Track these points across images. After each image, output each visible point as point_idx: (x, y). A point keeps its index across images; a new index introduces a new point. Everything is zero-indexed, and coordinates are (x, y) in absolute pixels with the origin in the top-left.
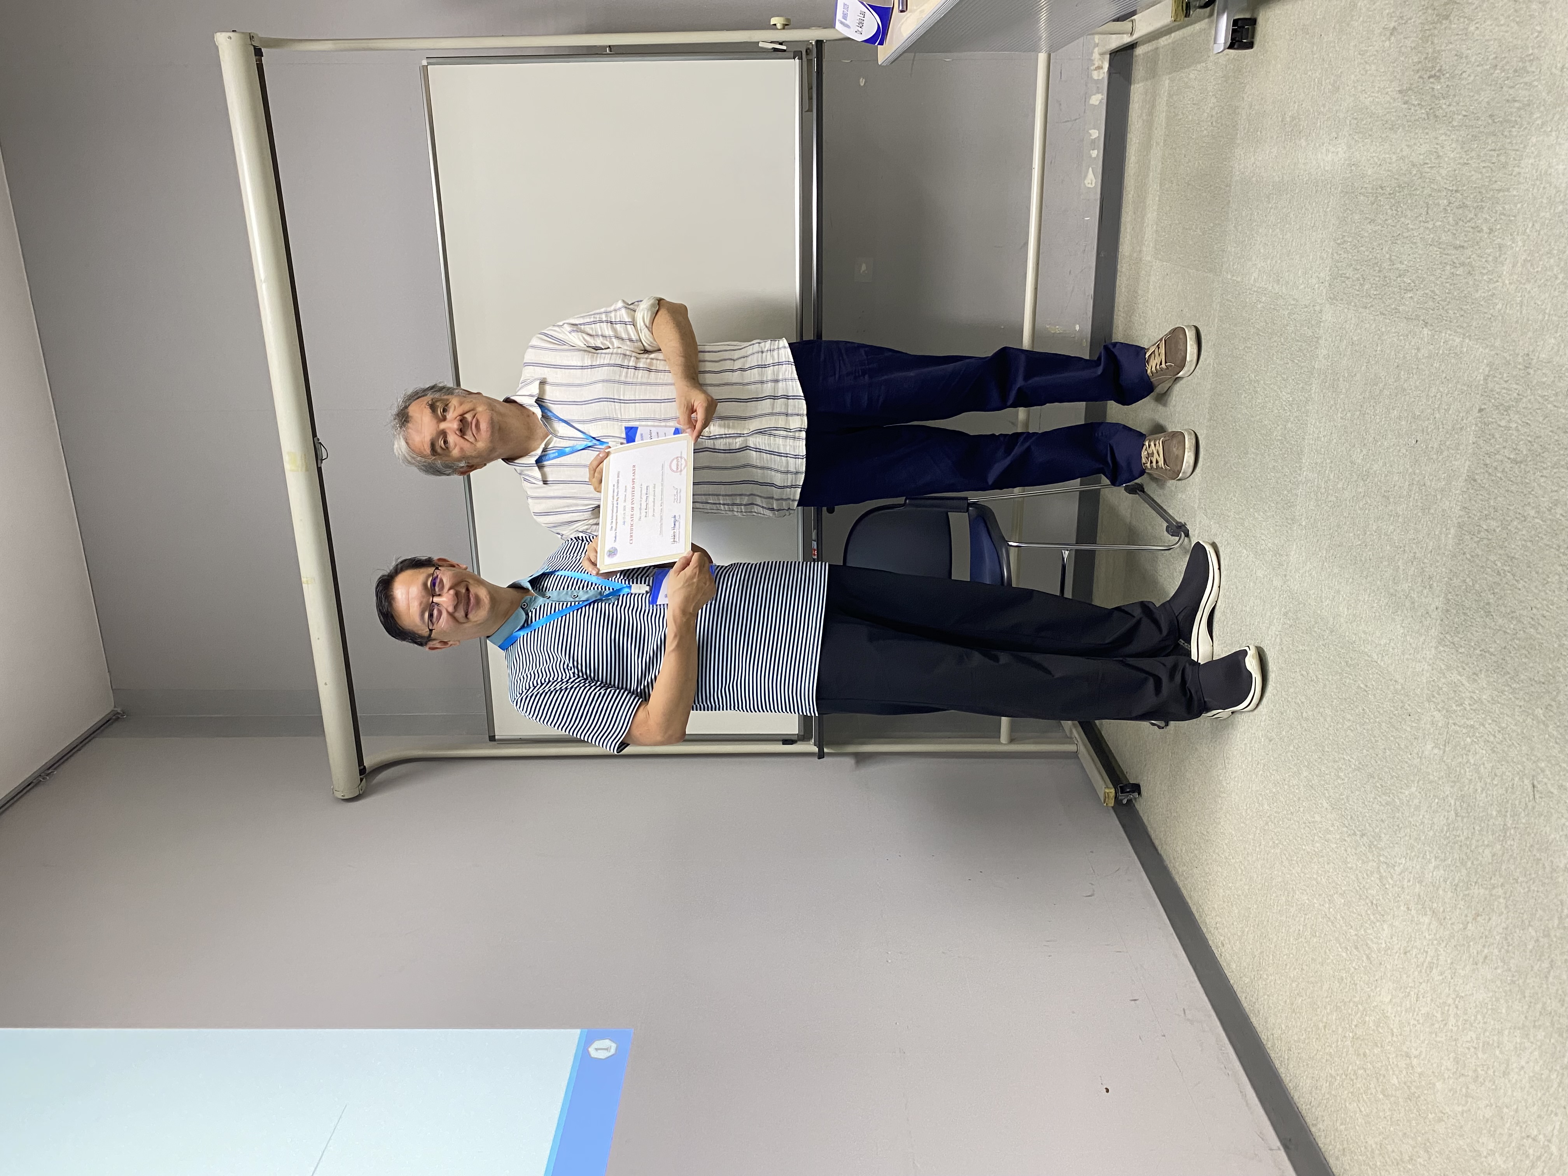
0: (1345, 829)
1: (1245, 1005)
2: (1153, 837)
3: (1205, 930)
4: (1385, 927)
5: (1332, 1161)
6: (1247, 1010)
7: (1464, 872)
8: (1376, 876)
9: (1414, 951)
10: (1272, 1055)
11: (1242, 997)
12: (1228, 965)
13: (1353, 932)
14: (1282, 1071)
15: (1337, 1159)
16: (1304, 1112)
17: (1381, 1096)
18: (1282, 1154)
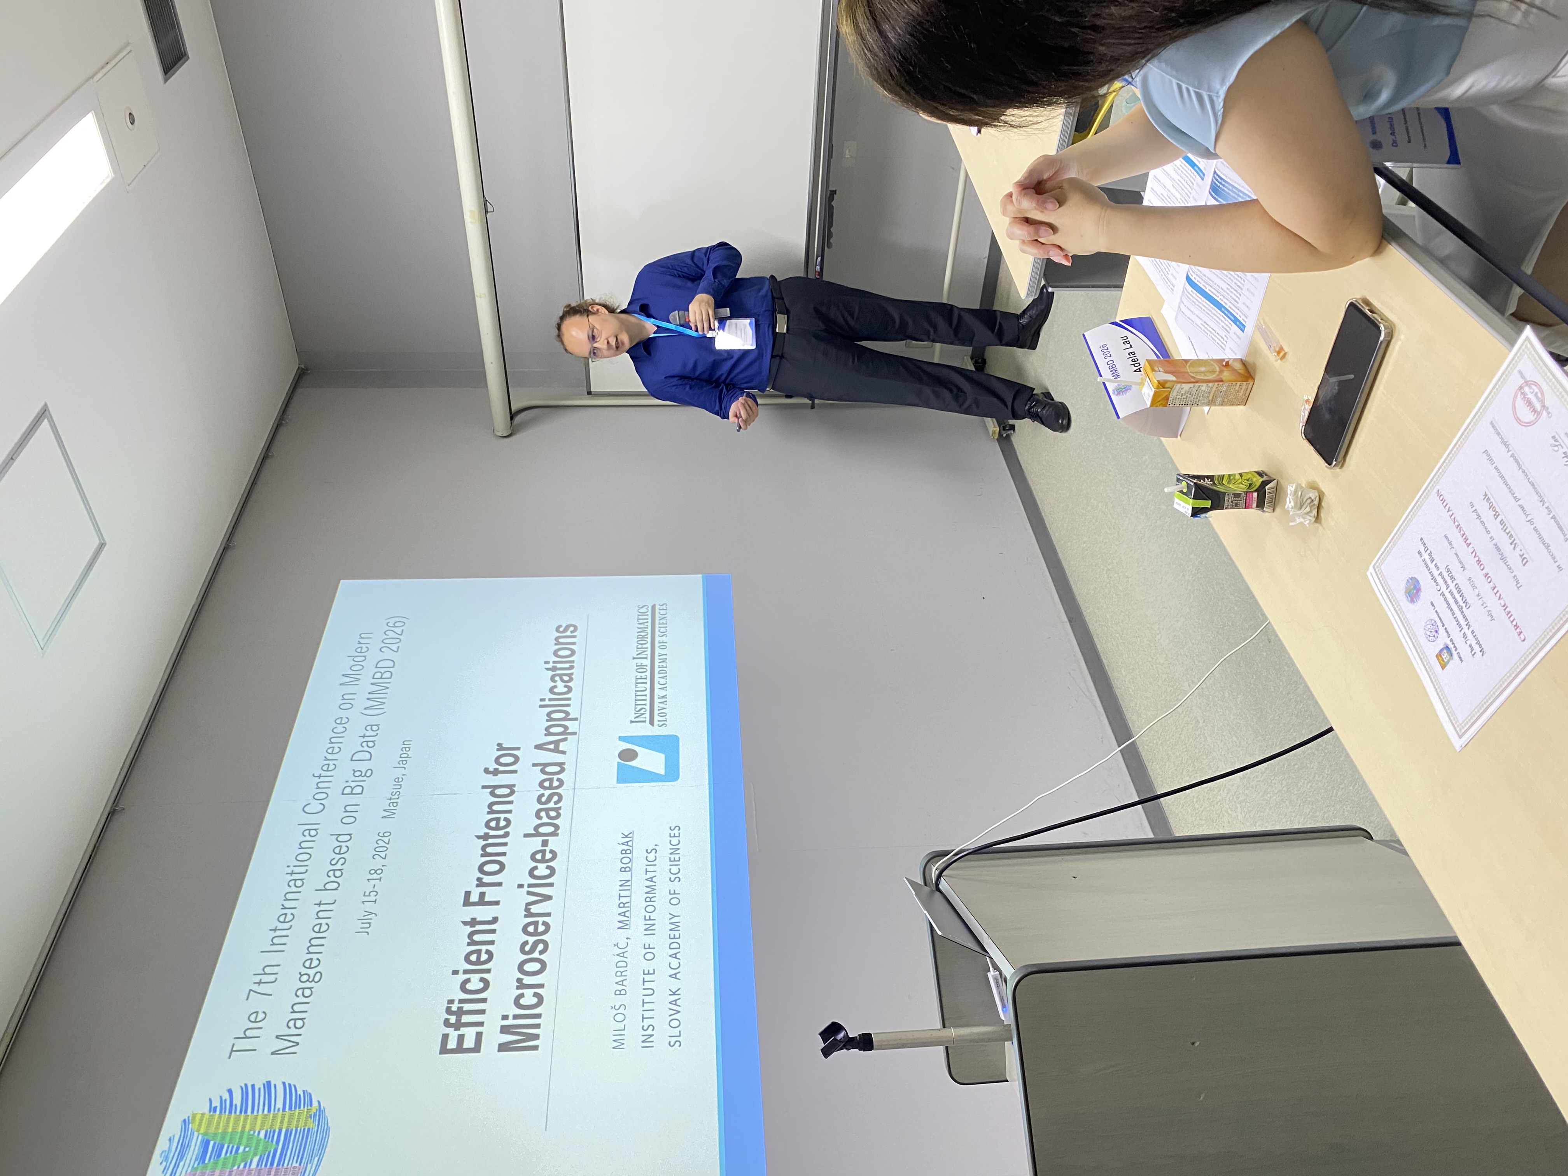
0: (1117, 471)
1: (1060, 555)
2: (1020, 457)
3: (1043, 515)
4: (1127, 519)
5: (1090, 626)
6: (1061, 558)
7: (1159, 498)
8: (1127, 495)
9: (1136, 531)
10: (1070, 579)
11: (1059, 550)
12: (1054, 534)
13: (1114, 521)
14: (1074, 587)
15: (1093, 625)
16: (1081, 606)
17: (1114, 595)
18: (1068, 624)
